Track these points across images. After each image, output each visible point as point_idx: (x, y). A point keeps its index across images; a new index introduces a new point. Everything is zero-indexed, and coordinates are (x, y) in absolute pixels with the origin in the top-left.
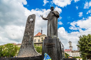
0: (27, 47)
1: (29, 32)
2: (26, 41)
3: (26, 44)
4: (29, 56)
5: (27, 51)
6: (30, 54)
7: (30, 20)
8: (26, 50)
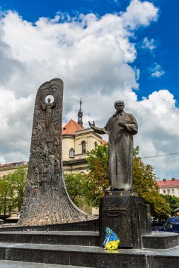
0: (43, 191)
1: (47, 143)
2: (40, 173)
3: (41, 183)
4: (54, 219)
5: (46, 204)
6: (57, 215)
7: (47, 102)
8: (43, 202)
